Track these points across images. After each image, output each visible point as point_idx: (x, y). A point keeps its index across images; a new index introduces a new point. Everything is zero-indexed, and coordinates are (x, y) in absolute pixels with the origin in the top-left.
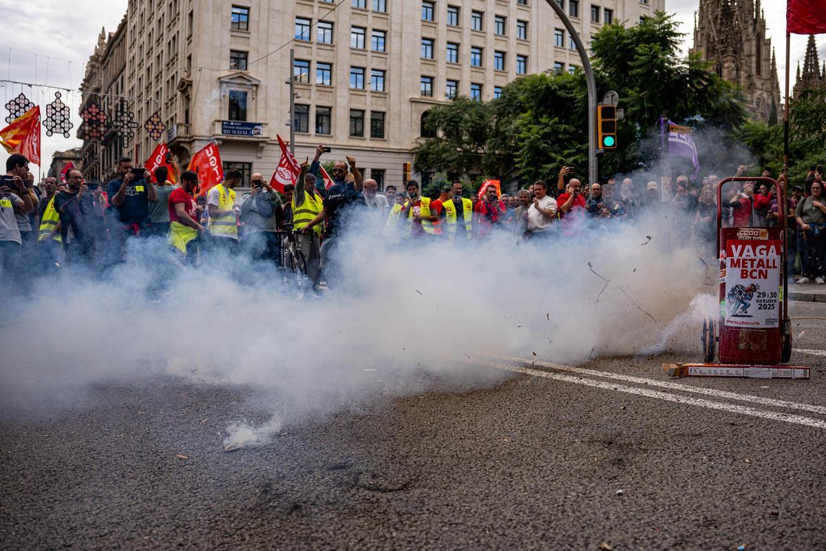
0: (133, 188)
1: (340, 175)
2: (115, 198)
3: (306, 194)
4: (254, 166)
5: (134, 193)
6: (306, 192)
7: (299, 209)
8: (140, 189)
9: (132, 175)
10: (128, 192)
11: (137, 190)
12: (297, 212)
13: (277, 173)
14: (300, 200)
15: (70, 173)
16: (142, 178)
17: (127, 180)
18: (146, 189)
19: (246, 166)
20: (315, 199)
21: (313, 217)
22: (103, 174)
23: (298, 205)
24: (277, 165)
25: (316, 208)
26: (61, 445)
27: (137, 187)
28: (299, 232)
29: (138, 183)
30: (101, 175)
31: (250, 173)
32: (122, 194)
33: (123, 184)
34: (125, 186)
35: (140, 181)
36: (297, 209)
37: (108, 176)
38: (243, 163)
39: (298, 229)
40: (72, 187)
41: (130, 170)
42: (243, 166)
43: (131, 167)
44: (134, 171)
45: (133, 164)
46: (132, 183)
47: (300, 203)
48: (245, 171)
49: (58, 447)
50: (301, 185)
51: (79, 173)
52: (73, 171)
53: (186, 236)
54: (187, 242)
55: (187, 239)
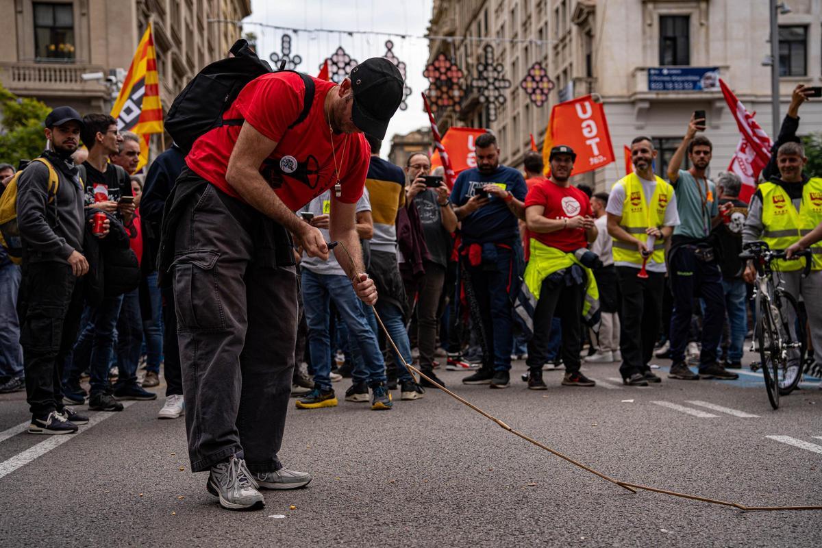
15: (412, 159)
28: (780, 256)
39: (779, 251)
51: (425, 160)
52: (416, 157)
53: (545, 264)
54: (544, 275)
55: (545, 269)
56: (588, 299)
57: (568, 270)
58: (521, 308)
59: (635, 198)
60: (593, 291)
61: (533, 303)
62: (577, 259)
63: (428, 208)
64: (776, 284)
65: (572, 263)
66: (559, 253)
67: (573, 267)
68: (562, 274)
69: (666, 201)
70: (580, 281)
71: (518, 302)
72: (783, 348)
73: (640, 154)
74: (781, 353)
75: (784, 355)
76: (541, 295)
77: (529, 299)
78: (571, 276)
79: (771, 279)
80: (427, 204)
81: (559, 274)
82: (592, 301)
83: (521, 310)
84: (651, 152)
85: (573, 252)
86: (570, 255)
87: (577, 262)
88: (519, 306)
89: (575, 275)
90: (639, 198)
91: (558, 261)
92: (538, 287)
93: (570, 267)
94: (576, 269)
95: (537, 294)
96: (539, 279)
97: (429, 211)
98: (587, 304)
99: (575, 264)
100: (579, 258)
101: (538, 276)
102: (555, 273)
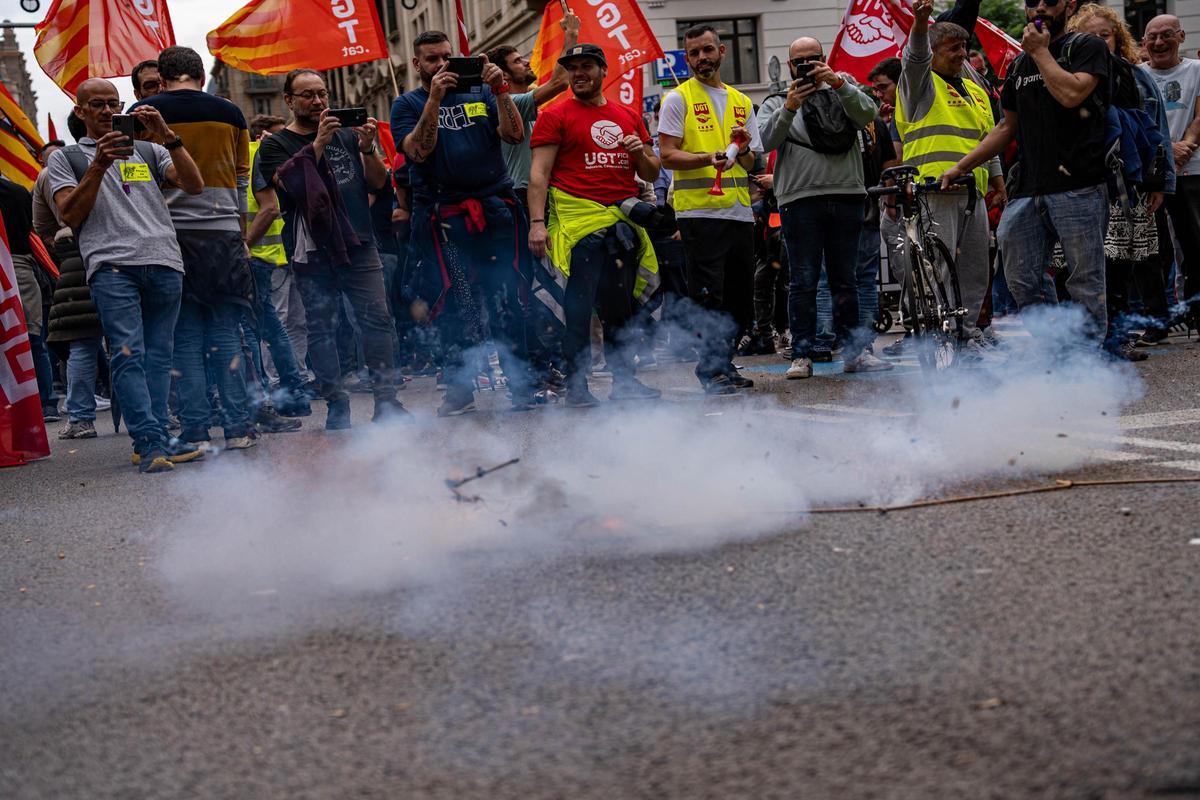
0: (457, 111)
1: (1049, 12)
2: (414, 139)
3: (938, 84)
4: (766, 23)
5: (460, 122)
6: (936, 78)
7: (919, 125)
8: (476, 109)
9: (450, 76)
10: (445, 120)
11: (469, 115)
12: (912, 136)
13: (846, 33)
14: (921, 100)
15: (294, 83)
16: (479, 82)
17: (439, 90)
18: (491, 111)
19: (743, 27)
20: (964, 93)
21: (968, 147)
22: (352, 82)
23: (912, 116)
24: (846, 12)
25: (968, 116)
26: (382, 735)
27: (467, 106)
28: (931, 187)
29: (470, 96)
30: (346, 84)
31: (755, 43)
32: (430, 124)
33: (429, 100)
34: (433, 106)
35: (474, 89)
36: (912, 127)
37: (366, 88)
38: (735, 20)
39: (930, 179)
40: (303, 120)
41: (443, 63)
42: (735, 26)
43: (445, 56)
44: (455, 65)
45: (452, 47)
46: (453, 96)
47: (920, 107)
48: (740, 39)
49: (374, 737)
50: (918, 57)
51: (318, 82)
52: (301, 78)
53: (573, 224)
54: (573, 241)
55: (573, 231)
56: (642, 273)
57: (611, 231)
58: (543, 291)
59: (700, 112)
60: (650, 262)
61: (561, 282)
62: (625, 214)
63: (336, 159)
64: (925, 228)
65: (617, 219)
66: (595, 206)
67: (618, 226)
68: (601, 236)
69: (744, 116)
70: (629, 245)
71: (536, 284)
72: (944, 318)
73: (702, 55)
74: (942, 325)
75: (945, 327)
76: (572, 269)
77: (555, 277)
78: (617, 239)
79: (920, 221)
80: (334, 152)
81: (597, 237)
82: (648, 276)
83: (543, 295)
84: (717, 50)
85: (618, 205)
86: (614, 209)
87: (622, 217)
88: (538, 289)
89: (622, 237)
90: (707, 112)
91: (595, 218)
92: (567, 257)
93: (614, 226)
94: (624, 229)
95: (565, 268)
96: (567, 246)
97: (339, 163)
98: (641, 281)
99: (621, 221)
100: (628, 214)
101: (565, 242)
102: (591, 235)
